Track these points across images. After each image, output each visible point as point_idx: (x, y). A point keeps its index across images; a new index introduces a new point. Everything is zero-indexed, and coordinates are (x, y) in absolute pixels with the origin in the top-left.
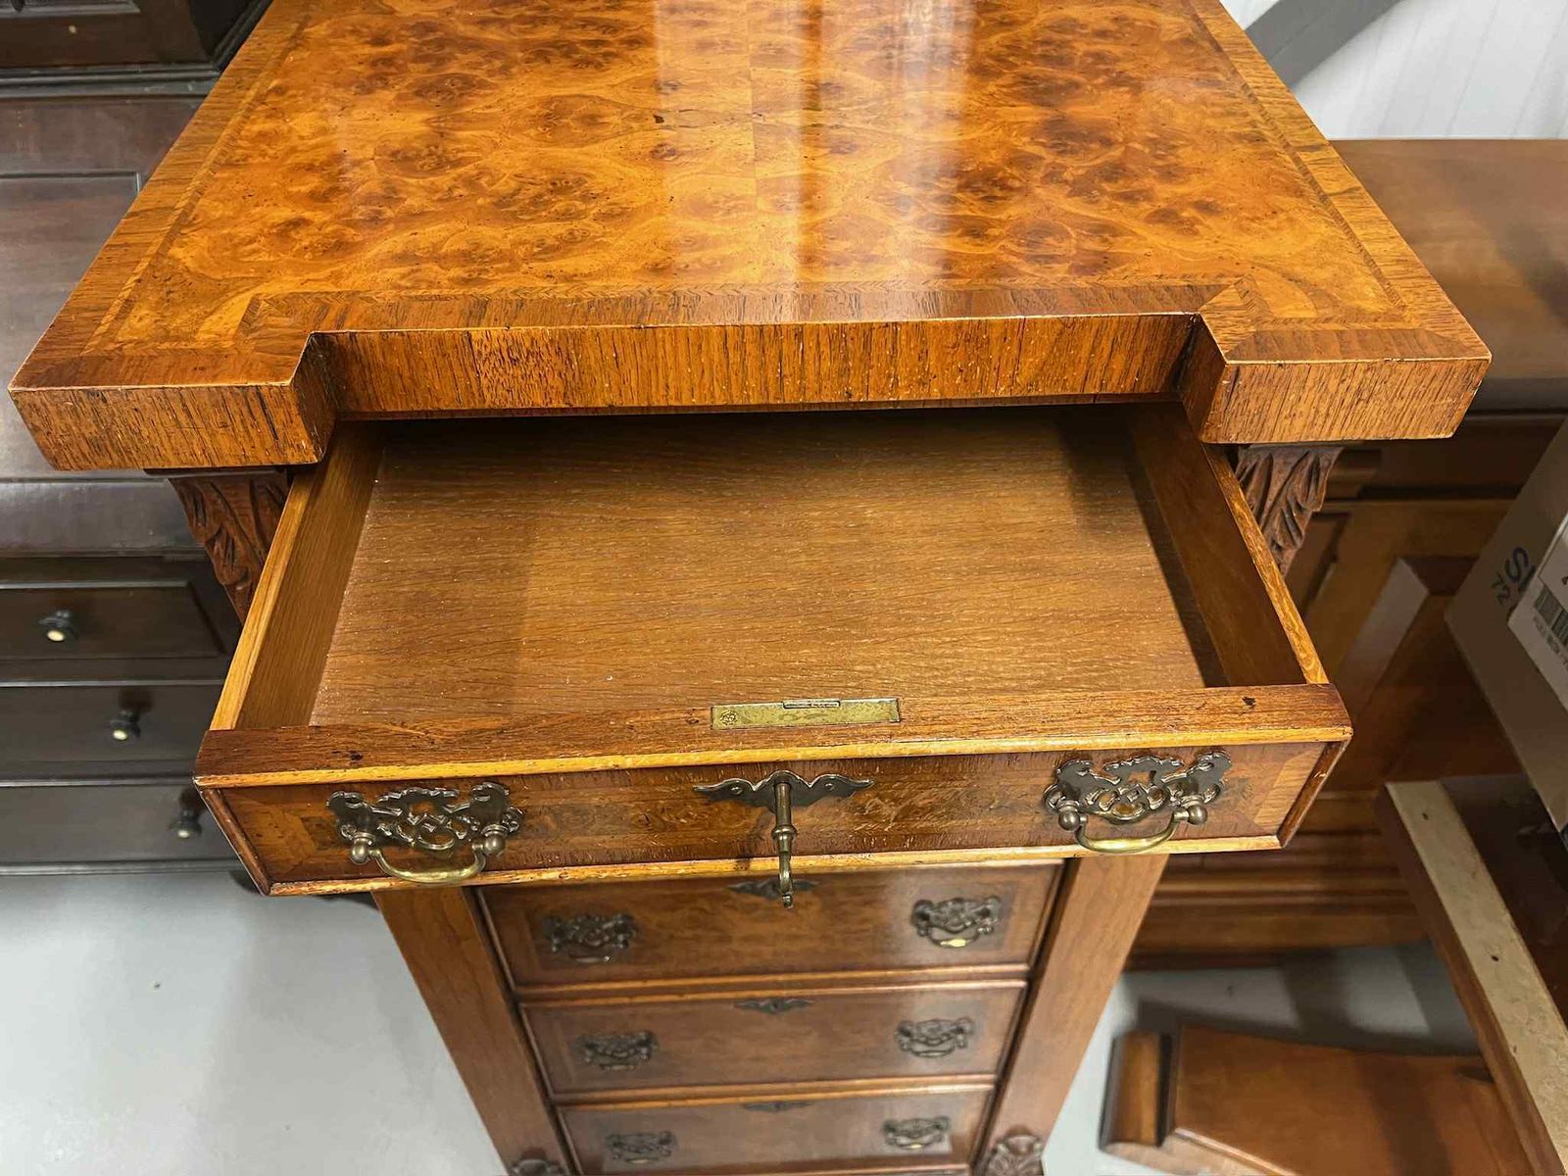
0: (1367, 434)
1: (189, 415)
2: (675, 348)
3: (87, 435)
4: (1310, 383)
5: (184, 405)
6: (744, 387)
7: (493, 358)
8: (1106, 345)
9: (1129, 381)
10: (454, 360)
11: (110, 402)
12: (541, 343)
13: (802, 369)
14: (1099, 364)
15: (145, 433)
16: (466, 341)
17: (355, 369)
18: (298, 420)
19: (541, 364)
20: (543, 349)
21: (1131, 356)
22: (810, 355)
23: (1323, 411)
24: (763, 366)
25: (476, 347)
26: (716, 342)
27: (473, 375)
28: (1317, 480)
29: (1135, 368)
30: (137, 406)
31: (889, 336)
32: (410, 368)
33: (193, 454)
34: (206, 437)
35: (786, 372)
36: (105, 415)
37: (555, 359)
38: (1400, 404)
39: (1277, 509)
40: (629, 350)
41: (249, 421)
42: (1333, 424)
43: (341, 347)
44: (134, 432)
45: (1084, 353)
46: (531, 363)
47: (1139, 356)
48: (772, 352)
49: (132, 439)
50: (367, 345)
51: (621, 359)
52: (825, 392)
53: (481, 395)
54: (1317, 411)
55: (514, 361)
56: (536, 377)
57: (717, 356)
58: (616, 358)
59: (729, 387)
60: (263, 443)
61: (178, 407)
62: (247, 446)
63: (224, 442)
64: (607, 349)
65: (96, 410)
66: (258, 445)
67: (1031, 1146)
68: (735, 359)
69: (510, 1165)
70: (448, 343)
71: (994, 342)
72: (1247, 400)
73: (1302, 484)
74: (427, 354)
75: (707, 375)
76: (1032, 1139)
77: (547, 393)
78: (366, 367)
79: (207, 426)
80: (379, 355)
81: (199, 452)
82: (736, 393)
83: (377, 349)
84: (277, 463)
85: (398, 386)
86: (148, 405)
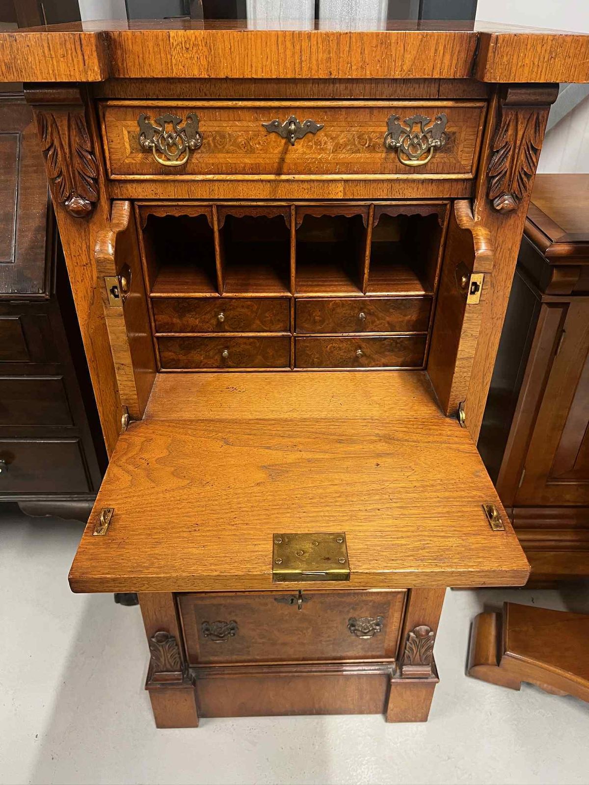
0: (557, 79)
1: (50, 49)
2: (256, 43)
3: (6, 61)
4: (529, 47)
5: (48, 43)
6: (285, 67)
7: (178, 48)
8: (441, 48)
9: (452, 70)
10: (162, 48)
11: (18, 41)
12: (199, 39)
13: (310, 58)
14: (438, 60)
15: (30, 60)
16: (168, 37)
17: (119, 52)
18: (95, 54)
19: (199, 52)
20: (200, 43)
21: (452, 54)
22: (314, 49)
24: (293, 54)
25: (171, 40)
26: (274, 39)
27: (169, 56)
28: (539, 131)
29: (454, 62)
30: (29, 44)
31: (348, 39)
32: (143, 53)
33: (49, 73)
34: (55, 63)
35: (303, 59)
36: (15, 49)
37: (205, 49)
38: (569, 61)
39: (522, 147)
40: (236, 44)
41: (74, 54)
42: (541, 72)
43: (115, 40)
44: (25, 60)
45: (432, 54)
46: (194, 51)
47: (455, 57)
48: (298, 47)
49: (23, 63)
50: (126, 39)
51: (232, 50)
52: (320, 71)
53: (172, 69)
54: (534, 64)
55: (187, 49)
56: (196, 58)
57: (274, 48)
58: (230, 49)
59: (278, 68)
60: (79, 68)
61: (46, 45)
62: (72, 69)
63: (63, 66)
64: (227, 43)
65: (11, 46)
66: (76, 69)
67: (427, 632)
68: (281, 51)
69: (151, 636)
70: (160, 38)
71: (393, 45)
72: (502, 56)
73: (532, 132)
74: (151, 44)
75: (269, 60)
76: (428, 628)
77: (199, 69)
78: (124, 51)
79: (56, 56)
80: (130, 44)
81: (51, 72)
82: (281, 71)
83: (130, 41)
84: (84, 80)
85: (137, 63)
86: (33, 44)
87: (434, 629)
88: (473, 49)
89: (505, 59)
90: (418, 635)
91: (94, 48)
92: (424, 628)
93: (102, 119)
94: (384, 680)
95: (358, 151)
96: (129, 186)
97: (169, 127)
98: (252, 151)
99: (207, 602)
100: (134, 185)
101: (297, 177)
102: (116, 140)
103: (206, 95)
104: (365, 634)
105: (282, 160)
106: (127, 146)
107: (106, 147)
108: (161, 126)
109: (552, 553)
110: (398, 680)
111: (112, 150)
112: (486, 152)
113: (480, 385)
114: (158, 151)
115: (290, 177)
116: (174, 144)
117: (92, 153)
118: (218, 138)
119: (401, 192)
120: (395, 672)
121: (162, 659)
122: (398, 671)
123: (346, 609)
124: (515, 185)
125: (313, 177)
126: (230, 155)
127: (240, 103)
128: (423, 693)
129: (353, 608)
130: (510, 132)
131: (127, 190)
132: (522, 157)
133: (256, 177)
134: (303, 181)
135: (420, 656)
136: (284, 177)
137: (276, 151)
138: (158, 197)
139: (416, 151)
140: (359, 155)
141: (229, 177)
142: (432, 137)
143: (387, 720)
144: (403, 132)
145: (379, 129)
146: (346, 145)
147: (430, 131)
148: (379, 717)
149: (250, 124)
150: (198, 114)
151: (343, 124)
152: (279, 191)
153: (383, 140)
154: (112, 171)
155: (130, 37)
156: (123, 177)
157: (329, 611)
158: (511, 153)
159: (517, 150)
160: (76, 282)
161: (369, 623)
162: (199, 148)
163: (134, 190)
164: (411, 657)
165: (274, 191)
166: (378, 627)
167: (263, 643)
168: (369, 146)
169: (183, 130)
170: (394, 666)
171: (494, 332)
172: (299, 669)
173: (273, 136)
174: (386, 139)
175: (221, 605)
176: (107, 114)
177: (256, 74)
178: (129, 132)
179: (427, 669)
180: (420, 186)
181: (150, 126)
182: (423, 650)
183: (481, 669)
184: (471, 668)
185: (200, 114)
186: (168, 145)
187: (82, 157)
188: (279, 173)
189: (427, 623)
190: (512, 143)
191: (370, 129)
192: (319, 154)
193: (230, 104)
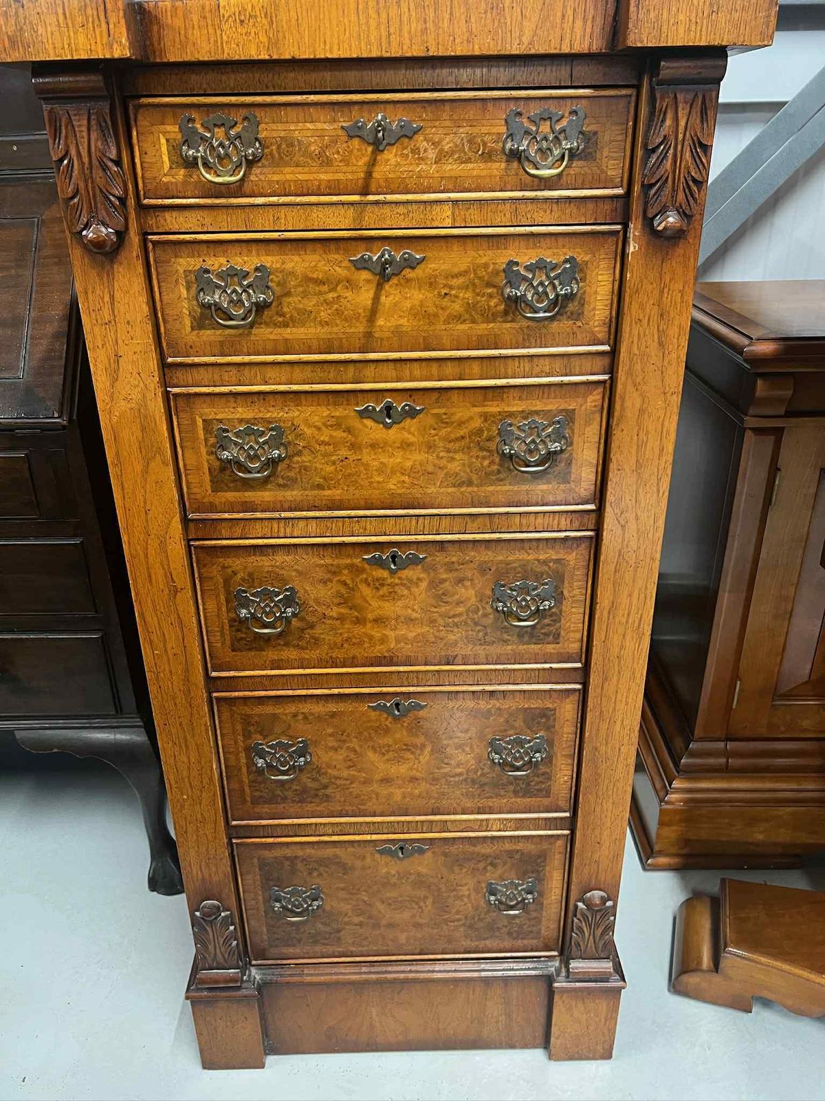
0: (722, 41)
1: (66, 18)
2: (330, 13)
3: (9, 33)
5: (64, 10)
6: (369, 43)
7: (230, 19)
8: (570, 12)
9: (586, 42)
10: (210, 22)
11: (25, 8)
12: (257, 9)
13: (400, 30)
14: (567, 27)
15: (39, 33)
16: (217, 7)
17: (155, 28)
18: (123, 22)
19: (257, 25)
20: (258, 14)
21: (585, 21)
22: (405, 18)
23: (694, 20)
24: (379, 25)
25: (221, 10)
26: (352, 6)
27: (219, 32)
28: (707, 119)
29: (588, 30)
30: (40, 11)
32: (185, 29)
33: (63, 48)
34: (72, 34)
35: (392, 31)
36: (21, 19)
37: (264, 21)
39: (686, 143)
40: (305, 14)
41: (97, 22)
42: (701, 31)
43: (149, 12)
44: (35, 31)
45: (558, 21)
46: (251, 24)
47: (589, 22)
48: (384, 15)
49: (32, 35)
50: (164, 11)
51: (300, 21)
52: (414, 47)
53: (223, 49)
54: (690, 20)
55: (242, 22)
56: (253, 34)
57: (353, 18)
58: (297, 20)
59: (360, 43)
60: (101, 41)
61: (60, 11)
62: (93, 43)
63: (81, 39)
64: (293, 13)
65: (16, 13)
66: (98, 41)
67: (604, 900)
68: (363, 21)
69: (195, 908)
70: (207, 8)
71: (507, 9)
72: (648, 11)
73: (698, 121)
74: (195, 18)
75: (347, 33)
76: (604, 894)
77: (258, 47)
78: (160, 26)
79: (74, 26)
80: (169, 18)
81: (66, 46)
82: (363, 47)
83: (169, 14)
84: (108, 56)
85: (177, 40)
86: (45, 11)
87: (613, 896)
88: (611, 12)
89: (652, 15)
90: (589, 905)
91: (121, 13)
92: (597, 894)
93: (133, 123)
94: (542, 986)
95: (469, 161)
96: (167, 215)
97: (220, 132)
98: (328, 162)
99: (278, 853)
100: (175, 214)
101: (389, 197)
102: (151, 151)
103: (267, 87)
104: (512, 908)
105: (369, 174)
106: (166, 158)
107: (137, 160)
108: (209, 131)
109: (789, 809)
110: (564, 984)
111: (145, 165)
112: (639, 153)
113: (655, 495)
114: (206, 165)
115: (381, 197)
116: (227, 155)
117: (118, 163)
118: (284, 146)
119: (529, 216)
120: (558, 972)
121: (211, 948)
122: (563, 970)
123: (481, 865)
124: (681, 196)
125: (410, 197)
126: (300, 169)
127: (312, 98)
128: (603, 1005)
129: (491, 864)
130: (668, 122)
131: (165, 220)
132: (688, 155)
133: (335, 199)
134: (397, 203)
135: (595, 942)
136: (371, 198)
137: (360, 163)
138: (205, 230)
139: (546, 159)
140: (470, 166)
141: (299, 199)
142: (566, 138)
143: (550, 1058)
144: (527, 132)
145: (495, 130)
146: (453, 153)
147: (563, 131)
148: (538, 1054)
149: (326, 126)
150: (257, 114)
151: (448, 123)
152: (366, 218)
153: (501, 145)
154: (144, 194)
155: (169, 9)
156: (160, 202)
157: (456, 869)
158: (671, 151)
159: (679, 147)
160: (95, 348)
161: (516, 889)
162: (259, 160)
163: (174, 220)
164: (581, 944)
165: (360, 217)
166: (530, 896)
167: (361, 924)
168: (483, 153)
169: (238, 137)
170: (557, 964)
171: (668, 413)
172: (414, 968)
173: (356, 142)
174: (505, 142)
175: (296, 857)
176: (140, 117)
177: (331, 51)
178: (167, 140)
179: (607, 966)
180: (555, 206)
181: (195, 131)
182: (599, 932)
183: (692, 980)
184: (676, 978)
185: (259, 113)
186: (219, 156)
187: (104, 168)
188: (365, 193)
189: (602, 886)
190: (672, 138)
191: (484, 130)
192: (418, 165)
193: (298, 98)
